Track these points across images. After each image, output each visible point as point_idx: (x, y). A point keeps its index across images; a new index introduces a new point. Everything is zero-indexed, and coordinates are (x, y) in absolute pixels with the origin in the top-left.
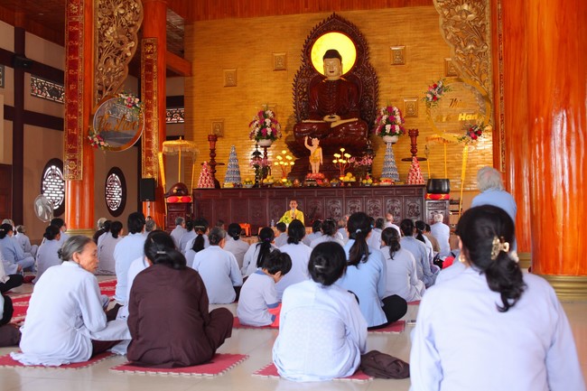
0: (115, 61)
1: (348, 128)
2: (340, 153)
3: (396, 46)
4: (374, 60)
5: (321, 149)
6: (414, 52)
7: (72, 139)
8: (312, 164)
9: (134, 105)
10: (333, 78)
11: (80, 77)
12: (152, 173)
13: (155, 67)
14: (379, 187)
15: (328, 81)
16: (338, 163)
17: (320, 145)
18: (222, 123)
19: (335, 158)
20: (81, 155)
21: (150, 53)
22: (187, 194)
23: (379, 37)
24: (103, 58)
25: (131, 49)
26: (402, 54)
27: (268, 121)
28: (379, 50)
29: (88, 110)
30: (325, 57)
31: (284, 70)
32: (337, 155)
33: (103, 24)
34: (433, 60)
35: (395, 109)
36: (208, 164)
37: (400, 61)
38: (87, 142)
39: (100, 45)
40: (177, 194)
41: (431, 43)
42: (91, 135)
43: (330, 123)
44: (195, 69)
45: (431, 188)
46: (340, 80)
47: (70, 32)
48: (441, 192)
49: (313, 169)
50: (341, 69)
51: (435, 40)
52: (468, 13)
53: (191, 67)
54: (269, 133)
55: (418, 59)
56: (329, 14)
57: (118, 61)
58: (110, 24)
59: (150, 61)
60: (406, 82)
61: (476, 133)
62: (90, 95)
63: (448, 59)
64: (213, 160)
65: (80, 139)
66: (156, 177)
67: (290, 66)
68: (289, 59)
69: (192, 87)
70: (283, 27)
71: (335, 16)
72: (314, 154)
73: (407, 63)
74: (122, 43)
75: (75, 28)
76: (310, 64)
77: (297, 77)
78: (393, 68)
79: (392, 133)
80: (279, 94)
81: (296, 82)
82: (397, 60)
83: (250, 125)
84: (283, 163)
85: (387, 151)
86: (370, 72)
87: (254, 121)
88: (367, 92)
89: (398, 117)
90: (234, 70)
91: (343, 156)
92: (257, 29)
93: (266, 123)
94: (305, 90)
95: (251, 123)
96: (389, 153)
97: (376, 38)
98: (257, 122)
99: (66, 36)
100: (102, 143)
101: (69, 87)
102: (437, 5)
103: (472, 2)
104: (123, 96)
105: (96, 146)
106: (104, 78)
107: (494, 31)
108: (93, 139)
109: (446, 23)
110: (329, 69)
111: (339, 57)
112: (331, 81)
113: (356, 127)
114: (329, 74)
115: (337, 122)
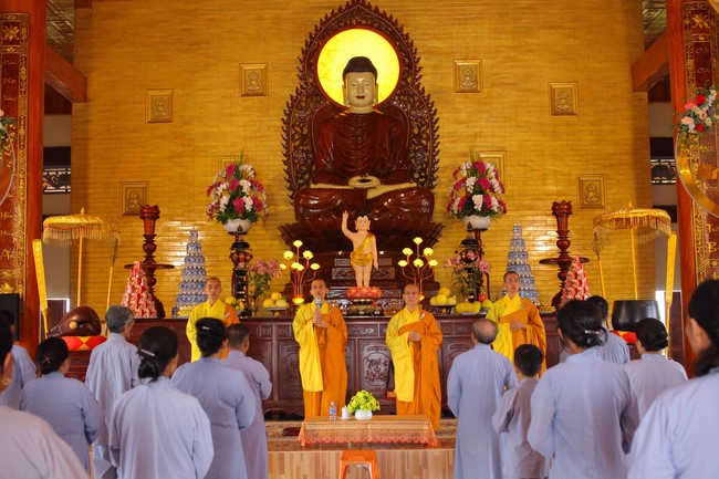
1: (397, 203)
2: (413, 247)
3: (465, 59)
4: (427, 81)
5: (374, 239)
6: (497, 70)
8: (358, 268)
10: (362, 109)
12: (12, 282)
13: (23, 70)
15: (351, 116)
16: (411, 266)
17: (373, 230)
18: (145, 190)
19: (404, 257)
21: (14, 42)
23: (436, 44)
26: (475, 74)
27: (245, 184)
28: (434, 66)
30: (347, 71)
31: (262, 94)
32: (408, 251)
34: (530, 85)
35: (489, 166)
36: (143, 267)
37: (471, 86)
41: (526, 58)
43: (365, 191)
44: (96, 84)
49: (359, 278)
50: (375, 94)
51: (534, 51)
53: (85, 85)
54: (248, 207)
55: (503, 84)
59: (14, 57)
60: (483, 124)
63: (556, 86)
64: (149, 258)
66: (21, 291)
67: (273, 89)
68: (272, 77)
69: (88, 122)
70: (260, 19)
71: (357, 2)
72: (361, 247)
73: (485, 90)
76: (316, 84)
77: (291, 108)
78: (460, 98)
79: (486, 210)
80: (252, 138)
81: (288, 115)
82: (466, 84)
83: (209, 192)
84: (300, 267)
85: (514, 241)
86: (424, 102)
87: (218, 184)
88: (419, 136)
89: (494, 181)
90: (169, 92)
91: (417, 251)
92: (212, 20)
93: (242, 187)
94: (305, 132)
95: (211, 188)
96: (519, 248)
97: (429, 44)
98: (224, 186)
110: (354, 93)
111: (373, 71)
112: (358, 115)
113: (413, 198)
114: (355, 100)
115: (376, 188)
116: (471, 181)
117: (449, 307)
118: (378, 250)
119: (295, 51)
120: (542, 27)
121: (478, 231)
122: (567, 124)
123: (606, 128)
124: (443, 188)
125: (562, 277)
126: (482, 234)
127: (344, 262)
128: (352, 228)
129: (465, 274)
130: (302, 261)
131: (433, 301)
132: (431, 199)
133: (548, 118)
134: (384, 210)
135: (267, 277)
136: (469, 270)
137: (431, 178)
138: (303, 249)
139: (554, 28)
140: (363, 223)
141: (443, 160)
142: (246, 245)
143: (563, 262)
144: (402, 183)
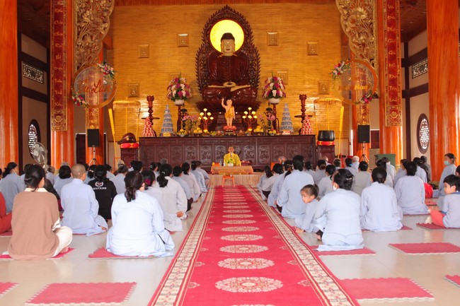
0: (92, 37)
1: (243, 93)
2: (248, 111)
3: (272, 32)
4: (255, 41)
5: (233, 108)
6: (285, 36)
7: (58, 98)
8: (227, 119)
9: (110, 73)
10: (229, 54)
11: (64, 49)
12: (94, 125)
14: (281, 136)
15: (224, 57)
16: (247, 118)
17: (233, 105)
18: (138, 87)
19: (245, 115)
20: (65, 111)
22: (135, 142)
23: (259, 25)
24: (82, 34)
25: (105, 28)
26: (276, 38)
27: (183, 86)
28: (259, 35)
29: (70, 75)
30: (222, 39)
31: (186, 46)
32: (246, 113)
33: (81, 8)
34: (299, 43)
35: (279, 78)
37: (274, 43)
38: (70, 101)
39: (79, 24)
40: (130, 141)
41: (297, 31)
42: (75, 96)
44: (115, 44)
45: (322, 137)
46: (233, 56)
47: (56, 14)
48: (329, 140)
49: (228, 122)
50: (234, 48)
51: (301, 28)
53: (112, 42)
54: (184, 95)
55: (288, 42)
56: (222, 6)
57: (94, 38)
58: (86, 9)
60: (279, 59)
61: (368, 99)
62: (71, 64)
63: (310, 43)
64: (151, 115)
65: (65, 98)
66: (98, 128)
67: (191, 44)
68: (191, 39)
69: (113, 58)
70: (185, 14)
71: (227, 7)
72: (229, 111)
73: (280, 45)
74: (98, 24)
75: (59, 11)
76: (209, 43)
77: (199, 53)
78: (269, 48)
79: (278, 96)
80: (182, 65)
81: (198, 56)
82: (272, 42)
83: (168, 89)
84: (206, 118)
85: (285, 110)
86: (254, 51)
87: (172, 86)
88: (252, 65)
89: (281, 85)
90: (147, 45)
91: (250, 113)
92: (165, 15)
93: (181, 87)
94: (205, 62)
95: (169, 87)
96: (287, 112)
97: (257, 25)
98: (174, 87)
99: (52, 16)
100: (83, 102)
101: (55, 57)
102: (339, 7)
103: (364, 6)
104: (100, 65)
105: (78, 104)
106: (82, 50)
107: (380, 27)
108: (75, 98)
109: (346, 20)
110: (225, 47)
111: (233, 39)
112: (227, 57)
113: (249, 91)
114: (226, 51)
115: (234, 87)
116: (272, 85)
117: (260, 133)
118: (235, 111)
119: (200, 28)
120: (304, 18)
121: (274, 104)
122: (314, 59)
124: (262, 85)
126: (277, 106)
127: (222, 117)
128: (225, 104)
130: (207, 116)
131: (255, 131)
132: (256, 92)
133: (306, 57)
134: (238, 96)
137: (257, 82)
138: (207, 112)
139: (309, 18)
140: (230, 102)
141: (262, 74)
142: (186, 110)
143: (303, 117)
144: (245, 85)
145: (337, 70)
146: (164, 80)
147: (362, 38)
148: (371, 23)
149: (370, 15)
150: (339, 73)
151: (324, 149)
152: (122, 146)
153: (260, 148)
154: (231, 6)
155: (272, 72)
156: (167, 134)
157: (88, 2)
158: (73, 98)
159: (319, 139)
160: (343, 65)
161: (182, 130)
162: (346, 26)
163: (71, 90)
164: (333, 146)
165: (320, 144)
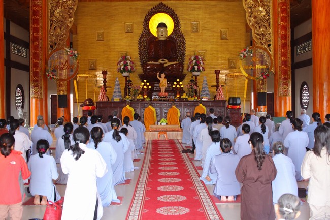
0: (61, 29)
1: (173, 68)
2: (177, 82)
3: (194, 22)
4: (182, 29)
5: (166, 79)
6: (204, 25)
7: (36, 74)
8: (161, 88)
9: (74, 55)
10: (163, 38)
11: (40, 38)
12: (63, 91)
15: (159, 40)
16: (176, 87)
18: (96, 62)
19: (174, 85)
20: (42, 84)
23: (185, 17)
24: (53, 27)
25: (70, 22)
26: (197, 26)
27: (129, 62)
28: (185, 24)
29: (44, 57)
30: (158, 27)
31: (132, 32)
32: (175, 83)
33: (53, 6)
35: (199, 57)
37: (196, 30)
38: (45, 77)
39: (51, 19)
40: (89, 105)
41: (213, 21)
42: (48, 72)
44: (79, 30)
45: (231, 102)
46: (166, 40)
47: (34, 11)
48: (236, 104)
49: (162, 90)
50: (166, 34)
51: (215, 19)
52: (262, 12)
53: (76, 29)
55: (206, 30)
56: (158, 2)
57: (63, 29)
58: (57, 7)
60: (199, 42)
61: (266, 75)
62: (45, 48)
63: (222, 30)
64: (105, 85)
65: (41, 74)
66: (66, 94)
68: (135, 27)
69: (77, 41)
70: (131, 8)
71: (161, 4)
72: (162, 82)
73: (200, 31)
74: (66, 19)
75: (37, 9)
76: (148, 30)
77: (141, 37)
78: (192, 34)
79: (198, 70)
80: (128, 46)
81: (140, 40)
83: (118, 64)
84: (145, 87)
85: (204, 81)
86: (182, 36)
87: (120, 62)
88: (180, 46)
89: (201, 62)
90: (103, 31)
92: (116, 9)
93: (127, 63)
94: (145, 44)
95: (118, 63)
96: (205, 83)
97: (183, 17)
98: (122, 63)
99: (31, 13)
100: (55, 77)
101: (33, 43)
102: (245, 7)
103: (263, 6)
104: (67, 49)
105: (51, 78)
106: (54, 38)
107: (275, 22)
108: (49, 74)
109: (250, 16)
110: (160, 34)
111: (166, 27)
112: (161, 41)
113: (177, 66)
114: (161, 36)
115: (167, 63)
116: (194, 62)
117: (186, 99)
118: (167, 81)
119: (141, 20)
120: (218, 12)
121: (196, 76)
122: (226, 42)
123: (238, 43)
124: (186, 63)
125: (217, 90)
126: (198, 77)
127: (158, 85)
128: (160, 77)
129: (191, 90)
130: (147, 86)
131: (182, 97)
132: (183, 67)
133: (220, 40)
134: (169, 70)
135: (137, 90)
136: (192, 88)
137: (183, 59)
138: (147, 82)
139: (222, 12)
140: (163, 75)
141: (187, 53)
142: (131, 81)
143: (217, 86)
144: (174, 61)
145: (243, 54)
146: (115, 57)
147: (262, 30)
148: (269, 19)
149: (268, 13)
150: (245, 56)
151: (233, 111)
152: (84, 108)
153: (185, 110)
154: (164, 2)
155: (194, 52)
156: (116, 99)
157: (58, 2)
158: (47, 74)
159: (229, 104)
160: (247, 50)
161: (128, 96)
162: (250, 21)
163: (45, 68)
164: (239, 109)
165: (230, 107)
